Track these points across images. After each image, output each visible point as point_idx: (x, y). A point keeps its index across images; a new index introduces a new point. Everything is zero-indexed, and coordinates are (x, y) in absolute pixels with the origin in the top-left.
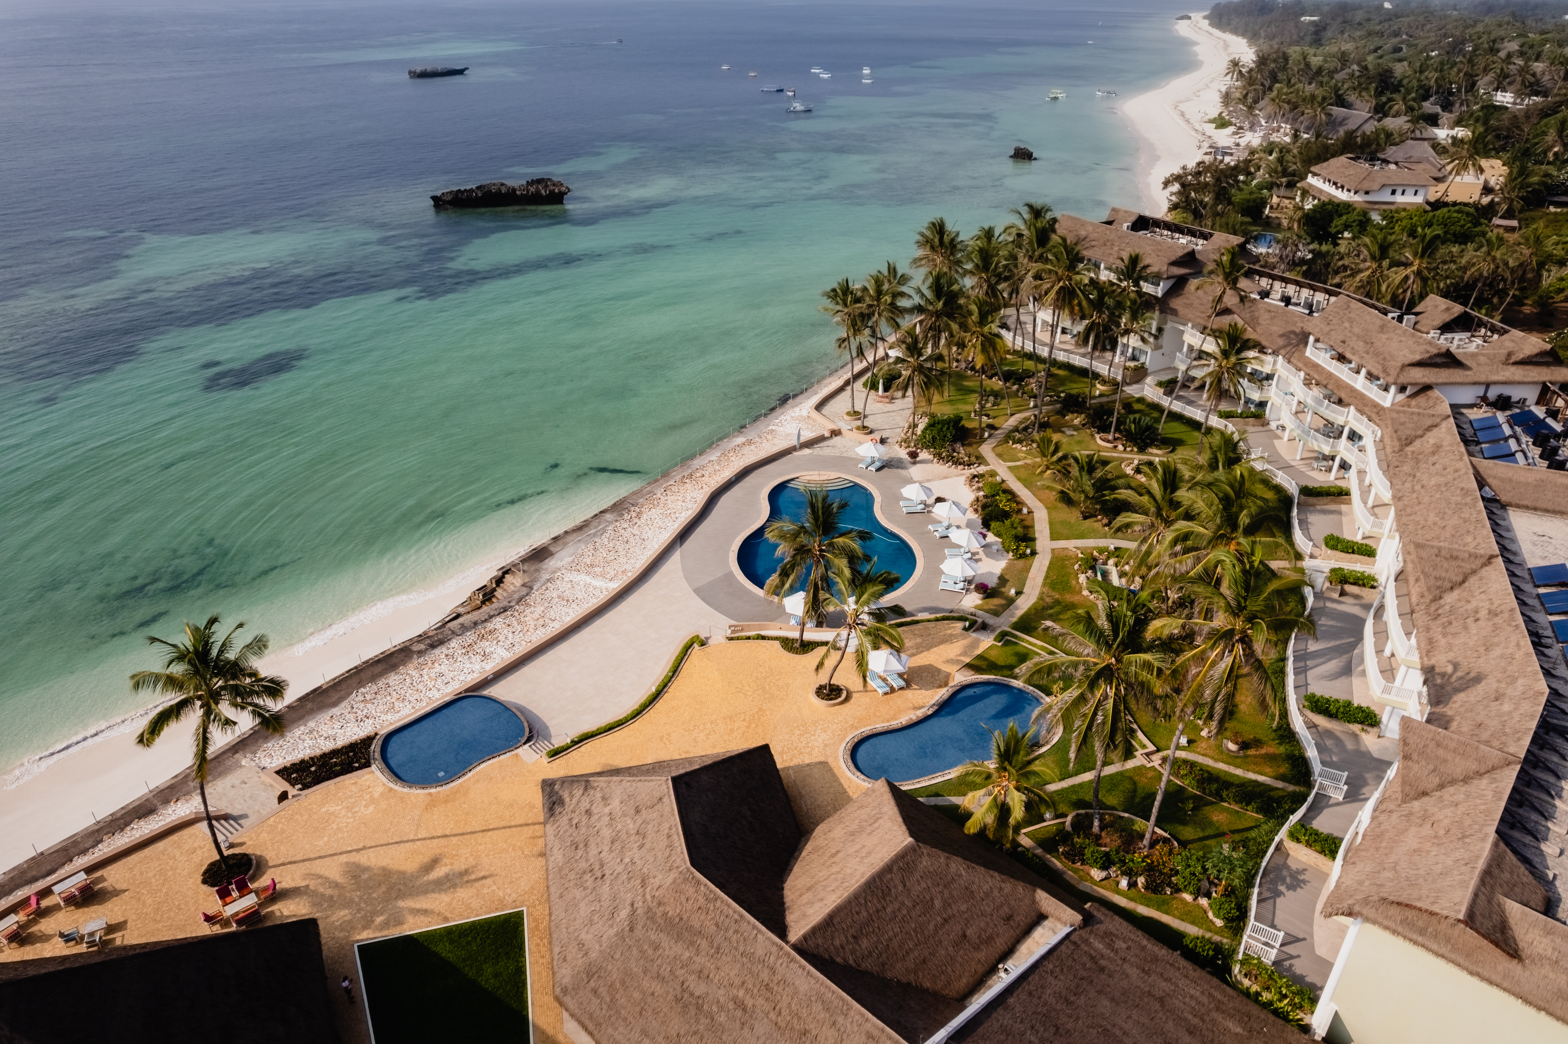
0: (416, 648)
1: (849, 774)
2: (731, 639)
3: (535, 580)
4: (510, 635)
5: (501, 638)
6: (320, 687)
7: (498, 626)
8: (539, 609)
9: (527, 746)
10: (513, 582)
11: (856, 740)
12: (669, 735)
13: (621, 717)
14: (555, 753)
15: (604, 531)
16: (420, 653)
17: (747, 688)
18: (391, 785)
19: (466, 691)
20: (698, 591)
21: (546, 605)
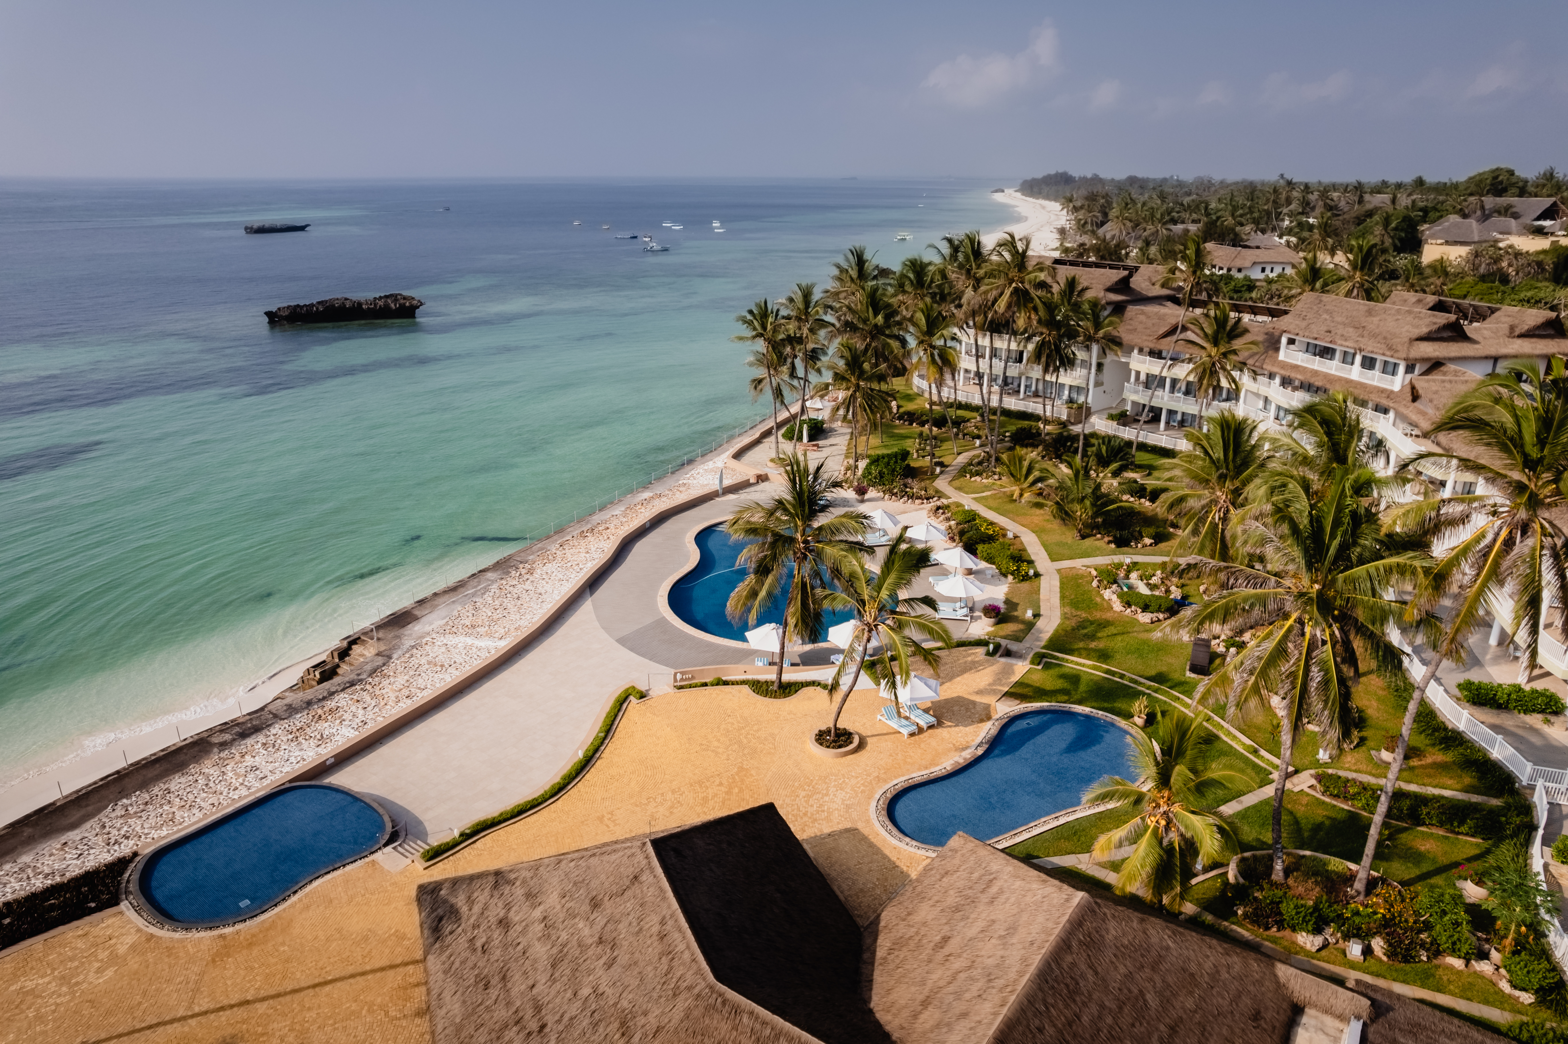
0: (216, 739)
1: (894, 842)
2: (681, 687)
3: (395, 648)
4: (361, 712)
5: (347, 716)
6: (53, 804)
7: (342, 703)
8: (401, 680)
9: (389, 849)
10: (363, 653)
11: (889, 795)
12: (611, 813)
13: (536, 795)
14: (435, 854)
15: (486, 590)
16: (223, 745)
17: (716, 744)
18: (152, 930)
19: (290, 781)
20: (622, 641)
21: (412, 673)
